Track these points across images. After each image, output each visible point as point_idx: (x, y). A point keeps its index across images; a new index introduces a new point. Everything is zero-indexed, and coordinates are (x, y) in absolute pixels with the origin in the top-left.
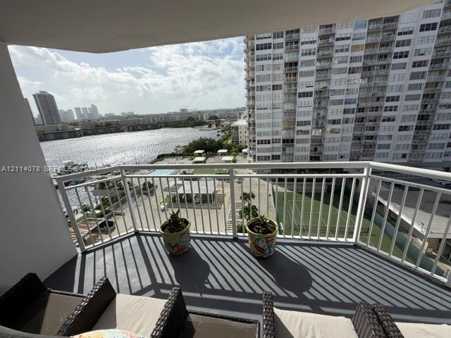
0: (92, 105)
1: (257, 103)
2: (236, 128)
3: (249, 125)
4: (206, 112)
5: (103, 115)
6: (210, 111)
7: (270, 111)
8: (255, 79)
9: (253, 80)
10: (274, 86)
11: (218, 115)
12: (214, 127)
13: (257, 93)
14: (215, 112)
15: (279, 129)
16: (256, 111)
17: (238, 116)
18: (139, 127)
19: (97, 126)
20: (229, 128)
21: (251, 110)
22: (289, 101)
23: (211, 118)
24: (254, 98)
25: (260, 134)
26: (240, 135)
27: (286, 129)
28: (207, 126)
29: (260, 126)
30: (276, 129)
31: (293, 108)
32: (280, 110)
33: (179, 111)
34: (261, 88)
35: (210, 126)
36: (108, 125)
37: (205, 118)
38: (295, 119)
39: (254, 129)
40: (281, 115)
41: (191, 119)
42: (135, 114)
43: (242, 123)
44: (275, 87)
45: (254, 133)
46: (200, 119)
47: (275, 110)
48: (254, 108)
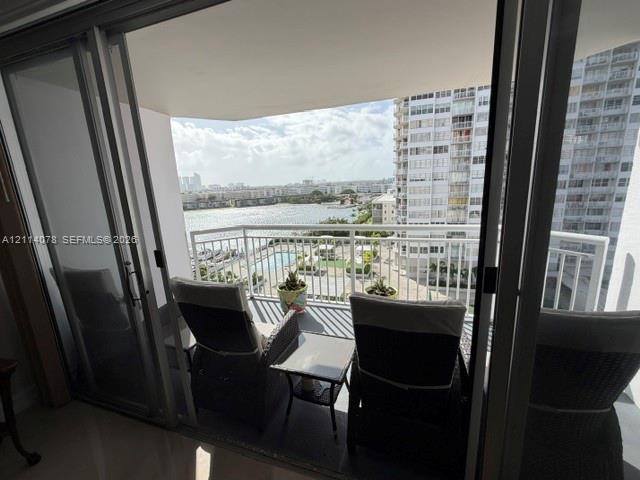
0: (196, 174)
1: (411, 173)
2: (380, 206)
3: (399, 201)
4: (338, 184)
5: (207, 187)
6: (344, 183)
7: (428, 183)
8: (409, 140)
9: (406, 140)
10: (435, 148)
11: (354, 188)
12: (348, 203)
13: (411, 158)
14: (351, 184)
15: (443, 208)
16: (409, 184)
17: (382, 190)
18: (250, 202)
19: (199, 199)
20: (369, 206)
21: (401, 182)
22: (458, 170)
23: (346, 192)
24: (405, 164)
25: (413, 216)
26: (384, 216)
27: (453, 209)
28: (339, 202)
29: (414, 203)
30: (437, 208)
31: (464, 180)
32: (445, 182)
33: (301, 183)
34: (417, 151)
35: (343, 202)
36: (212, 198)
37: (337, 192)
38: (467, 194)
39: (405, 208)
40: (447, 189)
41: (317, 193)
42: (246, 185)
43: (387, 199)
44: (437, 150)
45: (405, 213)
46: (329, 192)
47: (437, 183)
48: (405, 180)
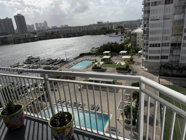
0: (45, 21)
1: (151, 15)
2: (135, 35)
3: (144, 32)
5: (50, 28)
6: (118, 23)
7: (161, 21)
11: (123, 25)
12: (120, 34)
13: (152, 8)
14: (122, 23)
15: (169, 35)
16: (150, 22)
17: (138, 26)
18: (71, 35)
19: (46, 34)
20: (130, 35)
21: (146, 21)
22: (179, 13)
23: (119, 27)
24: (149, 12)
25: (152, 39)
26: (137, 40)
27: (175, 35)
28: (115, 33)
29: (153, 32)
30: (165, 35)
31: (182, 18)
32: (171, 20)
34: (155, 4)
35: (117, 33)
36: (53, 33)
37: (114, 28)
38: (183, 27)
39: (148, 36)
40: (171, 24)
41: (104, 28)
42: (69, 26)
43: (139, 30)
45: (147, 38)
46: (110, 28)
47: (166, 20)
48: (148, 20)
